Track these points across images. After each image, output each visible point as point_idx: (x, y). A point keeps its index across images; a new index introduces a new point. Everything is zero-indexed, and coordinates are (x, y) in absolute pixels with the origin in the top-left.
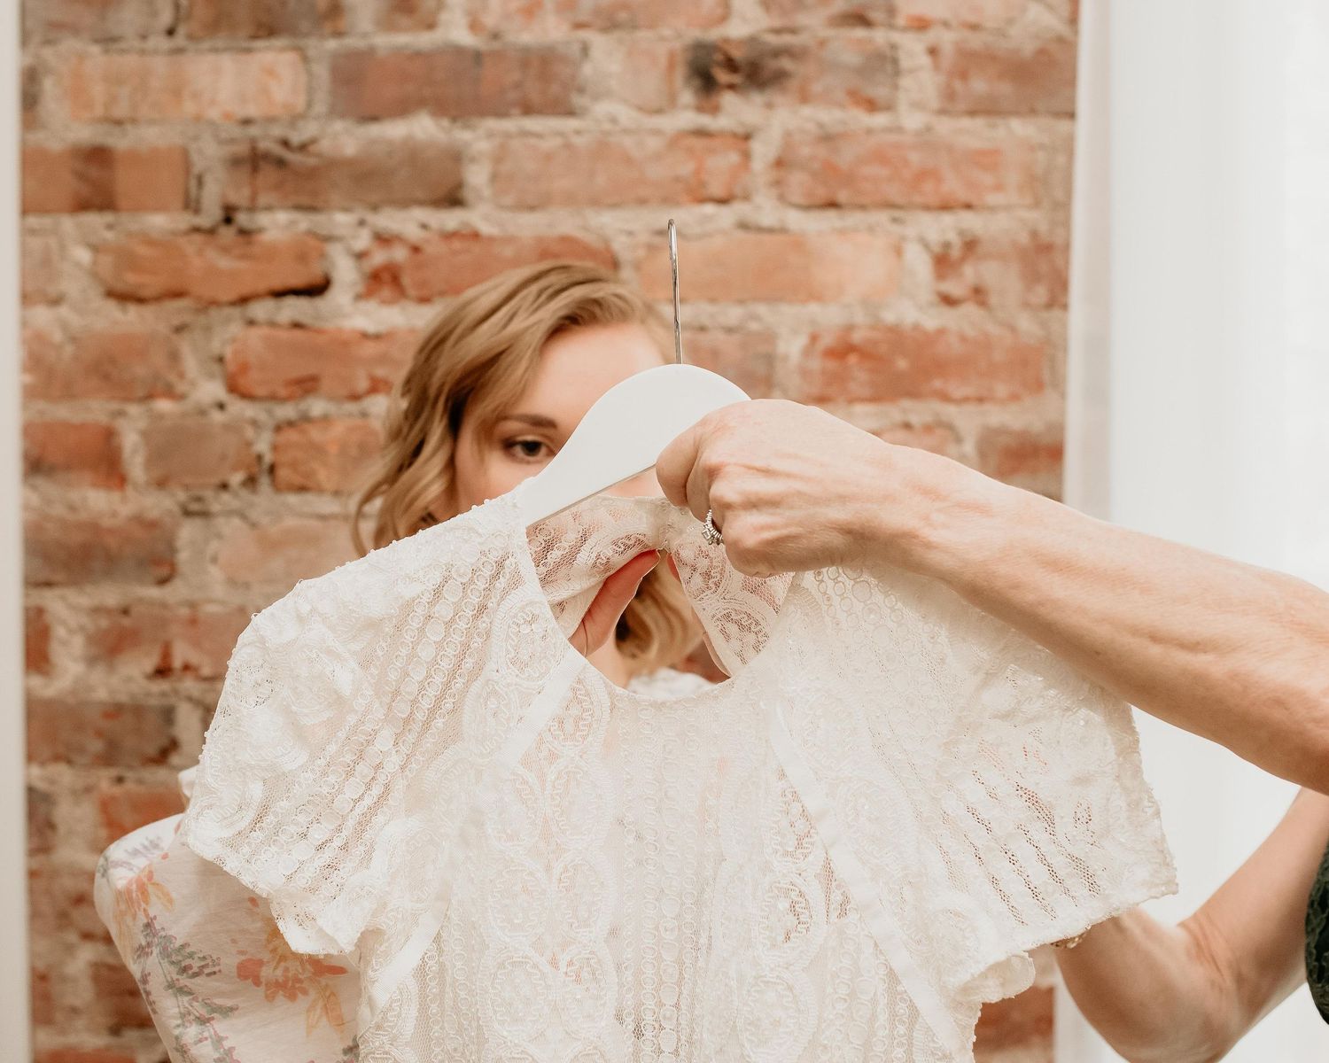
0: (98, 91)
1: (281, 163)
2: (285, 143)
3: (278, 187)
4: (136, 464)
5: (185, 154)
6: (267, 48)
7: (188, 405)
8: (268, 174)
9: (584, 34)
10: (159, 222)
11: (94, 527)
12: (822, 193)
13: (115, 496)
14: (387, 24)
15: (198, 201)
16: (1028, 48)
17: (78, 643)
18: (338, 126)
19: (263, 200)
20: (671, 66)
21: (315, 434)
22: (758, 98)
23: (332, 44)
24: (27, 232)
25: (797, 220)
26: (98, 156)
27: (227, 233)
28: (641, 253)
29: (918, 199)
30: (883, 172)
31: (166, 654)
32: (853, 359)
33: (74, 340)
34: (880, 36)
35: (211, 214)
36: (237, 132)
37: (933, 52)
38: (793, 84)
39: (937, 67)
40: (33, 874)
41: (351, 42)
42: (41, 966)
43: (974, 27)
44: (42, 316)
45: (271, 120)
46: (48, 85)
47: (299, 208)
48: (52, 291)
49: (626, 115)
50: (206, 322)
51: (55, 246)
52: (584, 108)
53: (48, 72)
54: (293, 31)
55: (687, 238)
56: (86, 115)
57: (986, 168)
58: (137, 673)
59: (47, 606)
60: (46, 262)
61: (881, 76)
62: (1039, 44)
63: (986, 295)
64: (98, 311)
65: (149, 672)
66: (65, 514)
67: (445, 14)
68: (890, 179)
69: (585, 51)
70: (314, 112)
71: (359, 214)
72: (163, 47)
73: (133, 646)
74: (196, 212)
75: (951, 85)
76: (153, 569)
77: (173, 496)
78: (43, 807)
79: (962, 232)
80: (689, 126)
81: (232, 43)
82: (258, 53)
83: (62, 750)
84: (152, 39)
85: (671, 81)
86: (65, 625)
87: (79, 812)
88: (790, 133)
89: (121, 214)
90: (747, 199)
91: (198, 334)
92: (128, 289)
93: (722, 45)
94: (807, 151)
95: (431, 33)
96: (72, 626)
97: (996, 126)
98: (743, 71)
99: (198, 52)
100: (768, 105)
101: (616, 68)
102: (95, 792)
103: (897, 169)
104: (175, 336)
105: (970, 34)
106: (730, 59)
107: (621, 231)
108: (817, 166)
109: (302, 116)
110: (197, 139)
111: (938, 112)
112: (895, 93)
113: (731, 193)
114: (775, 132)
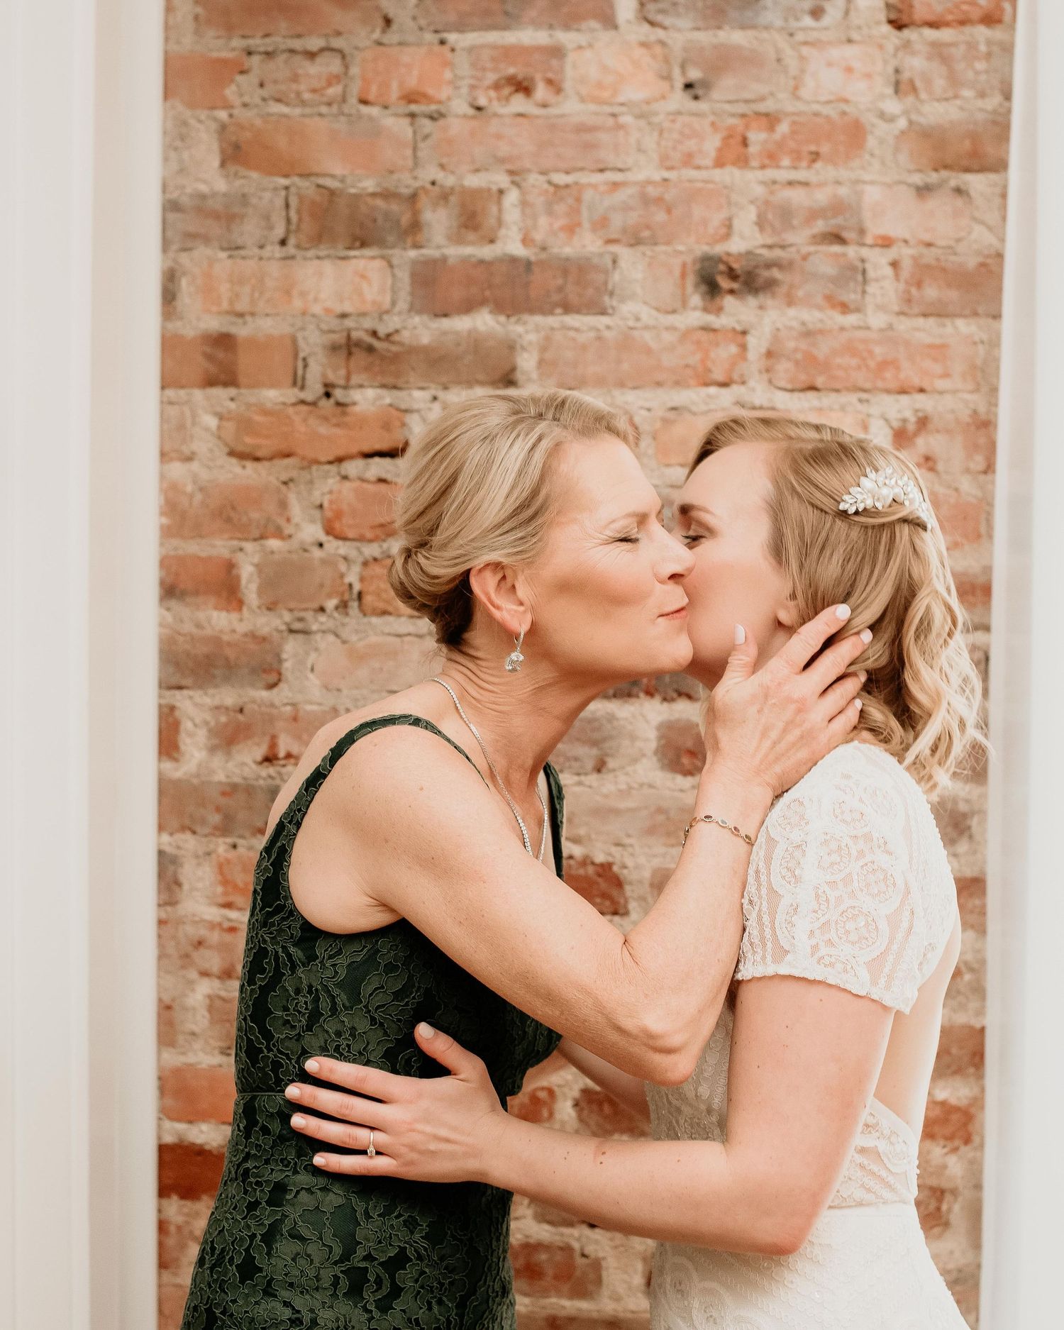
0: (224, 289)
1: (370, 349)
2: (374, 334)
3: (367, 369)
4: (250, 590)
5: (294, 341)
6: (362, 257)
7: (294, 543)
8: (360, 358)
9: (614, 248)
10: (271, 396)
11: (216, 641)
12: (803, 378)
13: (234, 616)
14: (458, 240)
15: (304, 378)
16: (972, 263)
17: (202, 734)
18: (417, 319)
19: (355, 379)
20: (683, 275)
22: (752, 301)
23: (412, 253)
24: (166, 403)
25: (784, 400)
26: (224, 341)
27: (326, 404)
29: (880, 384)
30: (854, 362)
31: (273, 745)
33: (201, 489)
34: (851, 251)
35: (313, 390)
36: (335, 323)
37: (895, 265)
38: (783, 290)
39: (897, 277)
40: (161, 922)
41: (429, 252)
42: (167, 999)
43: (929, 245)
44: (177, 470)
45: (364, 314)
46: (184, 284)
47: (383, 386)
48: (186, 450)
49: (647, 315)
50: (308, 477)
51: (188, 413)
52: (613, 308)
53: (184, 274)
54: (381, 243)
55: (694, 414)
56: (214, 309)
57: (935, 360)
58: (249, 760)
59: (178, 704)
60: (181, 427)
61: (852, 285)
62: (980, 259)
63: (935, 462)
64: (222, 467)
65: (259, 758)
66: (194, 631)
67: (503, 232)
68: (859, 367)
69: (614, 262)
70: (397, 309)
71: (433, 392)
72: (278, 255)
73: (248, 737)
74: (303, 388)
75: (909, 292)
76: (264, 676)
77: (281, 617)
78: (171, 868)
79: (917, 411)
80: (696, 323)
81: (332, 252)
82: (354, 261)
83: (187, 822)
84: (269, 248)
85: (683, 287)
86: (192, 720)
87: (200, 873)
88: (778, 330)
89: (243, 391)
90: (743, 383)
91: (302, 487)
92: (247, 450)
93: (725, 258)
94: (791, 344)
95: (492, 247)
96: (197, 721)
97: (944, 326)
98: (742, 279)
99: (305, 259)
100: (761, 307)
101: (639, 276)
102: (214, 856)
103: (864, 359)
104: (283, 488)
105: (925, 251)
106: (731, 269)
107: (642, 408)
108: (799, 356)
109: (387, 312)
110: (303, 329)
111: (898, 314)
112: (863, 298)
113: (730, 378)
114: (767, 329)
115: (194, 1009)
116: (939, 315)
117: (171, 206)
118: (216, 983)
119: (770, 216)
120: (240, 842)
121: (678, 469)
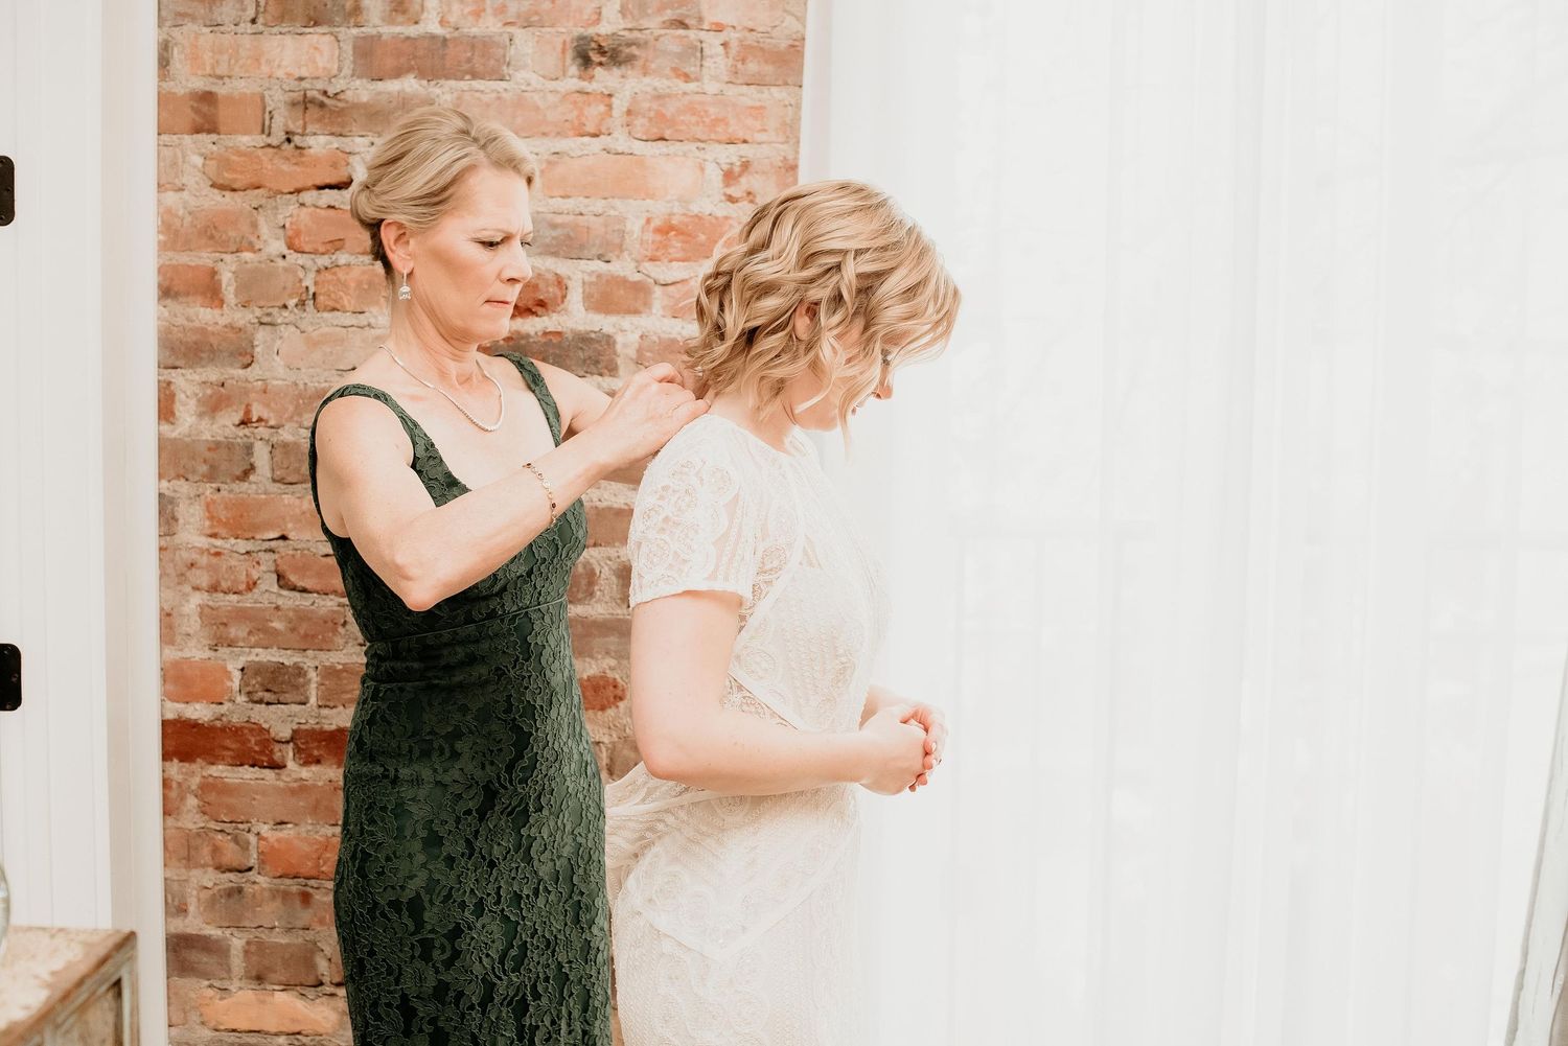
0: (207, 57)
1: (322, 105)
2: (325, 93)
3: (319, 120)
4: (229, 291)
5: (263, 98)
6: (316, 33)
7: (263, 256)
8: (313, 111)
9: (510, 29)
10: (245, 141)
11: (203, 331)
12: (655, 131)
13: (217, 312)
14: (391, 22)
15: (270, 127)
16: (784, 45)
17: (193, 402)
18: (358, 82)
19: (310, 128)
20: (564, 51)
21: (341, 275)
22: (616, 71)
23: (355, 31)
24: (161, 146)
25: (638, 147)
26: (208, 97)
27: (288, 148)
28: (544, 166)
29: (713, 136)
30: (694, 119)
31: (248, 412)
32: (673, 233)
33: (190, 213)
34: (692, 34)
35: (278, 136)
36: (294, 85)
37: (725, 45)
38: (638, 63)
39: (727, 53)
40: (161, 549)
41: (367, 30)
42: (167, 608)
43: (752, 30)
44: (171, 198)
45: (318, 78)
46: (176, 53)
47: (332, 134)
48: (178, 182)
49: (536, 81)
50: (274, 204)
51: (179, 154)
52: (510, 75)
53: (176, 44)
54: (330, 23)
55: (572, 157)
56: (200, 72)
57: (756, 118)
58: (229, 423)
59: (173, 380)
60: (174, 164)
61: (693, 59)
62: (791, 42)
63: (755, 196)
64: (206, 196)
65: (237, 423)
66: (185, 323)
67: (425, 15)
68: (698, 123)
69: (511, 40)
70: (342, 75)
71: (370, 139)
72: (249, 31)
73: (227, 406)
74: (269, 135)
75: (736, 66)
76: (240, 358)
77: (253, 312)
78: (170, 507)
79: (742, 157)
80: (574, 88)
81: (292, 29)
82: (309, 36)
83: (182, 472)
84: (242, 25)
85: (564, 60)
86: (184, 392)
87: (191, 511)
88: (636, 93)
89: (222, 136)
90: (609, 134)
91: (269, 212)
92: (226, 183)
93: (596, 38)
94: (646, 105)
95: (416, 26)
96: (188, 393)
97: (763, 93)
98: (608, 54)
99: (271, 34)
100: (623, 77)
101: (530, 51)
102: (202, 497)
103: (702, 117)
104: (254, 211)
105: (748, 34)
106: (600, 47)
108: (652, 114)
109: (335, 76)
110: (269, 89)
111: (727, 83)
112: (701, 70)
113: (600, 130)
114: (627, 93)
115: (188, 615)
116: (758, 85)
118: (206, 595)
119: (630, 6)
120: (222, 486)
121: (560, 199)
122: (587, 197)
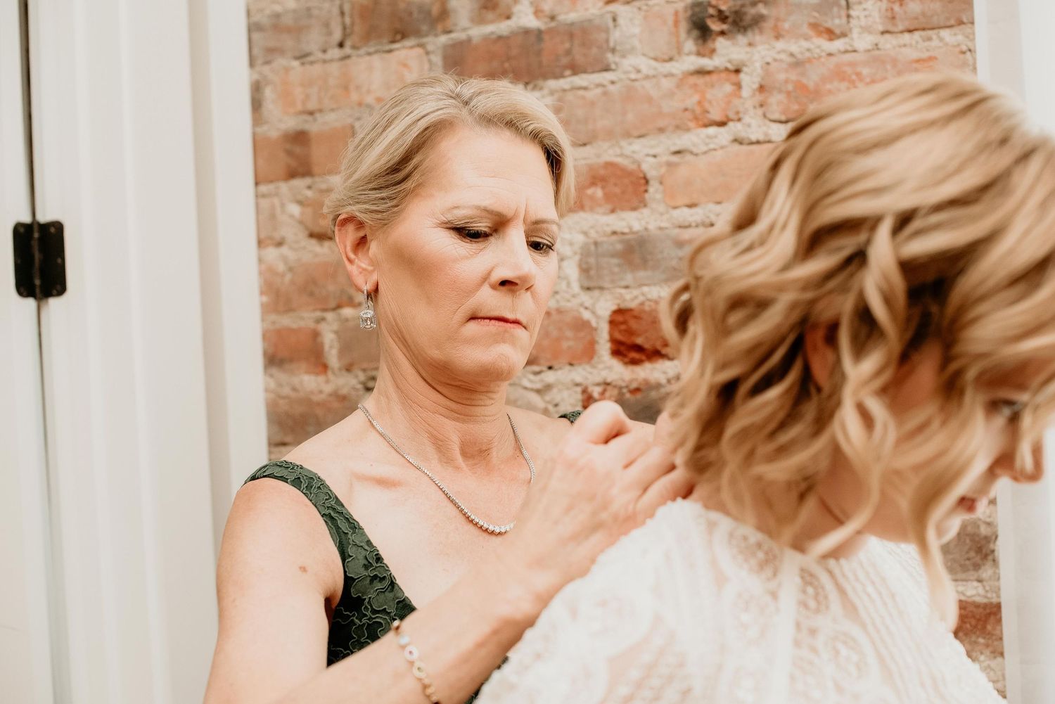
0: (298, 92)
4: (332, 354)
5: (353, 130)
6: (404, 47)
9: (613, 7)
11: (307, 402)
12: (794, 109)
13: (321, 379)
14: (479, 20)
20: (676, 23)
22: (742, 39)
23: (443, 39)
24: (260, 197)
25: (777, 132)
26: (300, 138)
28: (663, 170)
33: (291, 269)
38: (768, 25)
41: (457, 36)
44: (272, 253)
46: (268, 93)
48: (277, 236)
49: (646, 65)
51: (277, 203)
52: (616, 64)
53: (267, 84)
54: (418, 33)
55: (696, 155)
56: (291, 110)
60: (273, 217)
61: (835, 10)
64: (304, 248)
66: (293, 394)
67: (517, 8)
69: (614, 20)
72: (337, 57)
75: (892, 9)
77: (356, 376)
80: (692, 68)
81: (379, 47)
82: (396, 53)
84: (330, 51)
85: (678, 36)
88: (768, 64)
89: (317, 179)
90: (739, 120)
92: (322, 231)
93: (714, 3)
94: (782, 77)
95: (508, 23)
97: (930, 39)
98: (730, 20)
99: (359, 56)
100: (750, 44)
101: (637, 30)
106: (720, 12)
107: (648, 155)
108: (790, 87)
110: (358, 119)
111: (883, 33)
112: (848, 22)
113: (727, 117)
114: (758, 65)
116: (924, 29)
117: (253, 28)
121: (686, 210)
122: (719, 203)
